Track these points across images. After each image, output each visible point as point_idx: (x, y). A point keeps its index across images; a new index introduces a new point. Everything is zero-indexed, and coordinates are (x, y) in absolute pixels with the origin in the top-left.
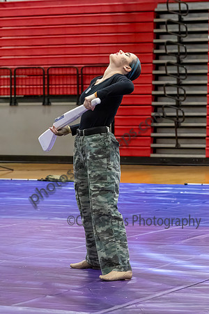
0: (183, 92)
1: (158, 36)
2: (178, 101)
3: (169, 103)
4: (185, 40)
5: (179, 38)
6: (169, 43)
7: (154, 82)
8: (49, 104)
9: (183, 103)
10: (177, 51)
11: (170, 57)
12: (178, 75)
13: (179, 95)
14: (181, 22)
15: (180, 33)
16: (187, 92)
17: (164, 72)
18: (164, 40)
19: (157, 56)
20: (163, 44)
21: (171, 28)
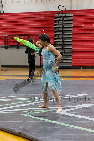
0: (64, 44)
1: (55, 25)
2: (62, 47)
3: (59, 48)
4: (65, 26)
5: (63, 26)
6: (59, 27)
7: (54, 41)
8: (19, 48)
9: (64, 48)
10: (62, 30)
11: (60, 32)
12: (62, 38)
13: (63, 45)
14: (63, 20)
15: (63, 24)
16: (65, 44)
17: (58, 37)
18: (57, 26)
19: (55, 32)
20: (57, 27)
21: (60, 22)
